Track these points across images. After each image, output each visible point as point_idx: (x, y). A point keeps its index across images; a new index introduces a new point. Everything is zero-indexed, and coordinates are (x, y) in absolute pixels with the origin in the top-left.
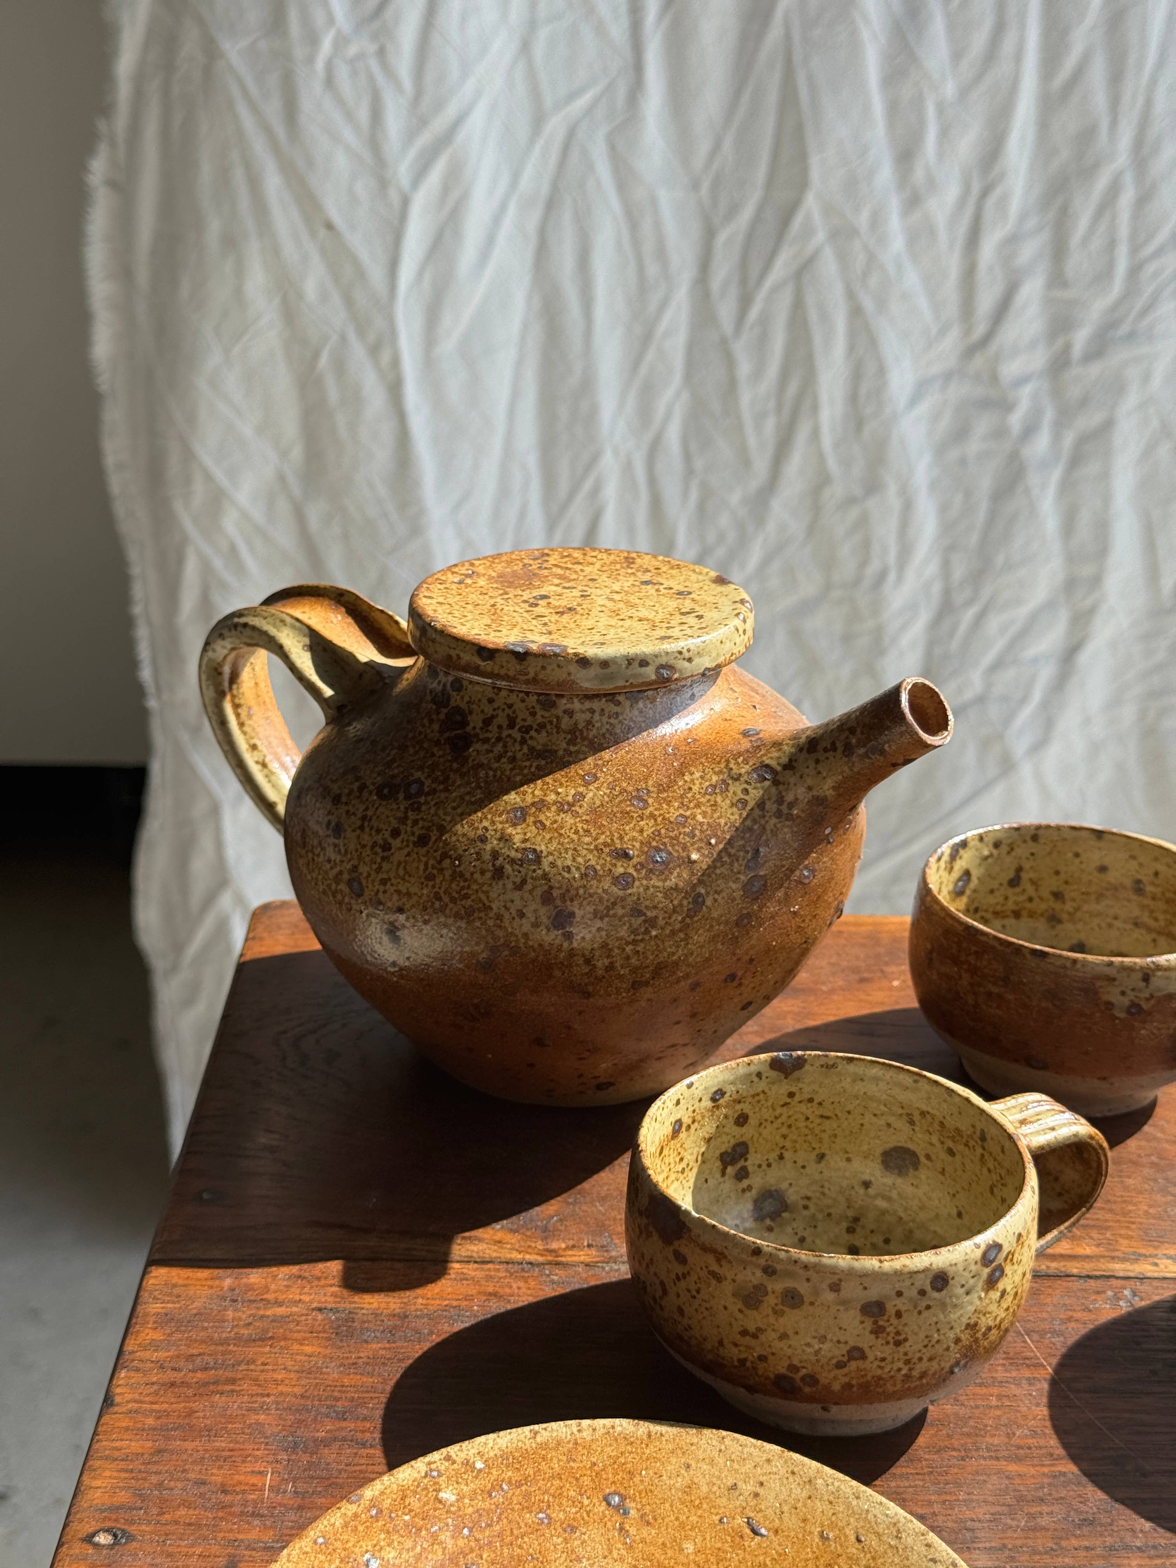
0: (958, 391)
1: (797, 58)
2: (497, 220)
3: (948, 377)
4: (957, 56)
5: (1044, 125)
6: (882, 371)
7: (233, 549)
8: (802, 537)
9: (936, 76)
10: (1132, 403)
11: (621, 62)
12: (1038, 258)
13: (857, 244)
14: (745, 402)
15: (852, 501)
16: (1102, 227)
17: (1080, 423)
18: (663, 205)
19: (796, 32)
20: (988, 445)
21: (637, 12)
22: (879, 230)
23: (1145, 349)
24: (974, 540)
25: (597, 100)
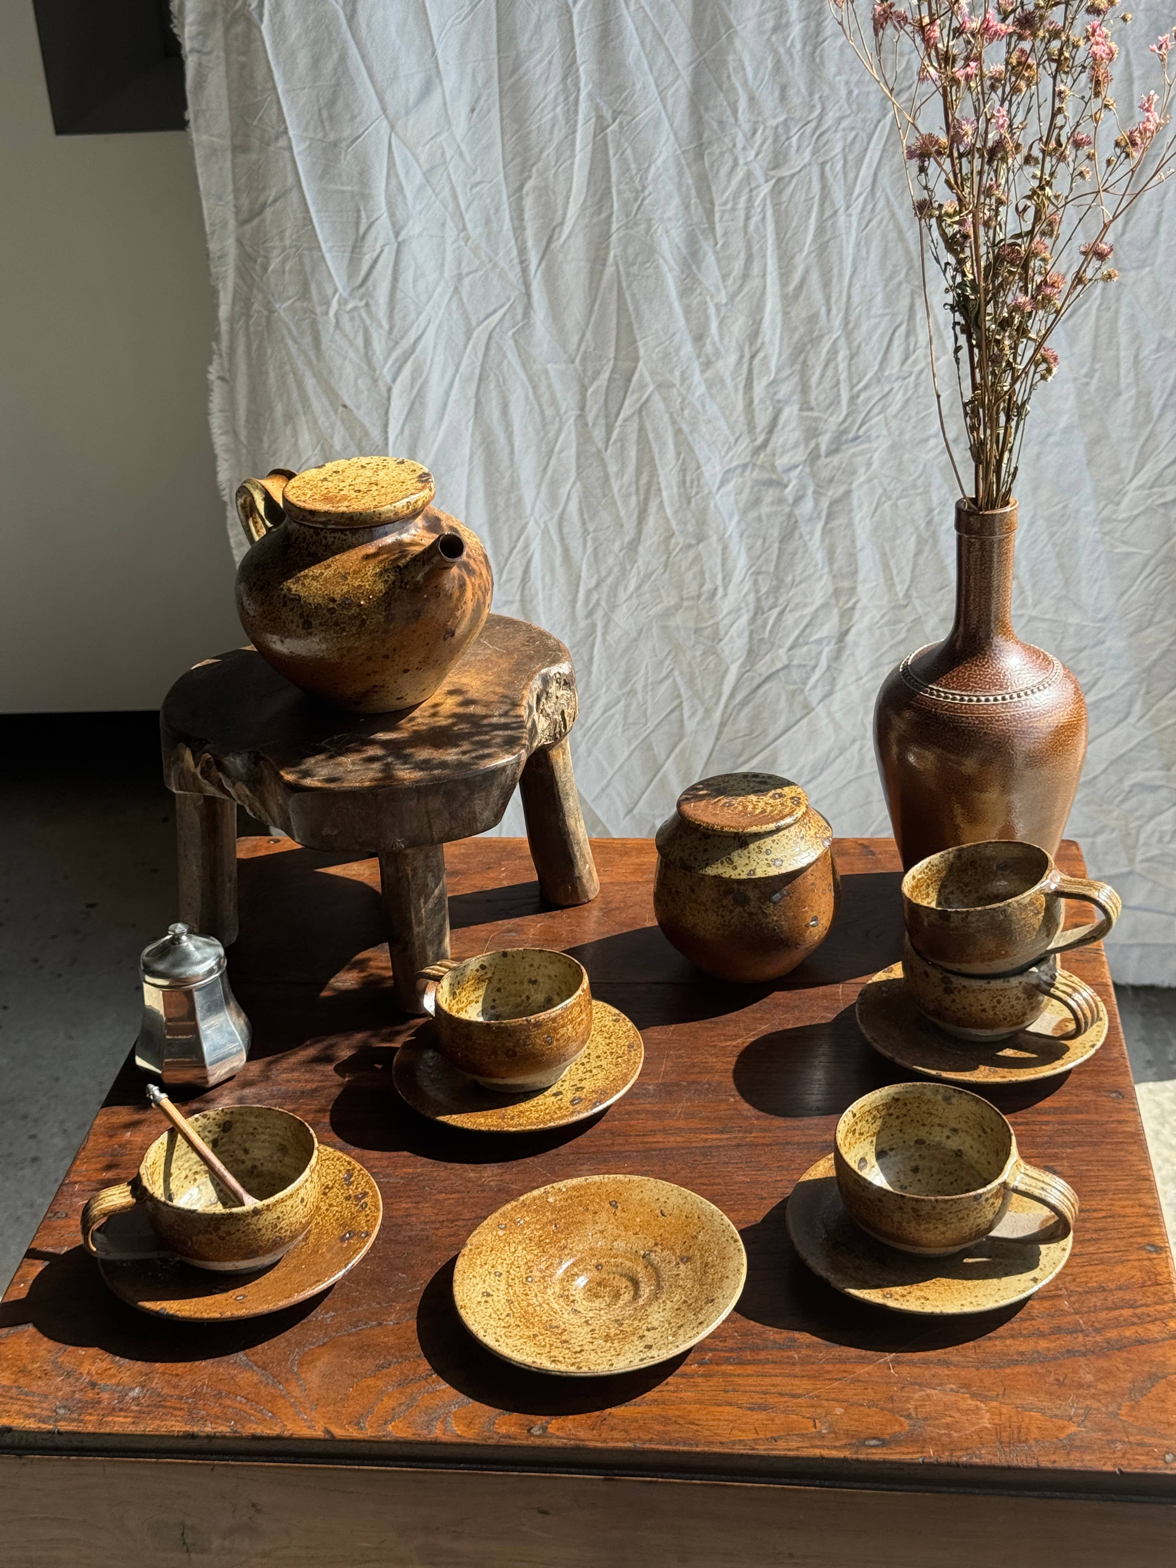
0: (752, 475)
1: (624, 285)
2: (447, 393)
3: (745, 466)
4: (725, 277)
5: (786, 314)
6: (699, 467)
8: (661, 570)
9: (713, 289)
10: (862, 479)
11: (517, 293)
12: (792, 394)
13: (675, 391)
14: (615, 489)
15: (689, 546)
16: (830, 372)
17: (830, 493)
18: (552, 373)
19: (621, 269)
20: (774, 509)
21: (523, 262)
22: (687, 383)
23: (866, 446)
24: (772, 568)
25: (504, 315)
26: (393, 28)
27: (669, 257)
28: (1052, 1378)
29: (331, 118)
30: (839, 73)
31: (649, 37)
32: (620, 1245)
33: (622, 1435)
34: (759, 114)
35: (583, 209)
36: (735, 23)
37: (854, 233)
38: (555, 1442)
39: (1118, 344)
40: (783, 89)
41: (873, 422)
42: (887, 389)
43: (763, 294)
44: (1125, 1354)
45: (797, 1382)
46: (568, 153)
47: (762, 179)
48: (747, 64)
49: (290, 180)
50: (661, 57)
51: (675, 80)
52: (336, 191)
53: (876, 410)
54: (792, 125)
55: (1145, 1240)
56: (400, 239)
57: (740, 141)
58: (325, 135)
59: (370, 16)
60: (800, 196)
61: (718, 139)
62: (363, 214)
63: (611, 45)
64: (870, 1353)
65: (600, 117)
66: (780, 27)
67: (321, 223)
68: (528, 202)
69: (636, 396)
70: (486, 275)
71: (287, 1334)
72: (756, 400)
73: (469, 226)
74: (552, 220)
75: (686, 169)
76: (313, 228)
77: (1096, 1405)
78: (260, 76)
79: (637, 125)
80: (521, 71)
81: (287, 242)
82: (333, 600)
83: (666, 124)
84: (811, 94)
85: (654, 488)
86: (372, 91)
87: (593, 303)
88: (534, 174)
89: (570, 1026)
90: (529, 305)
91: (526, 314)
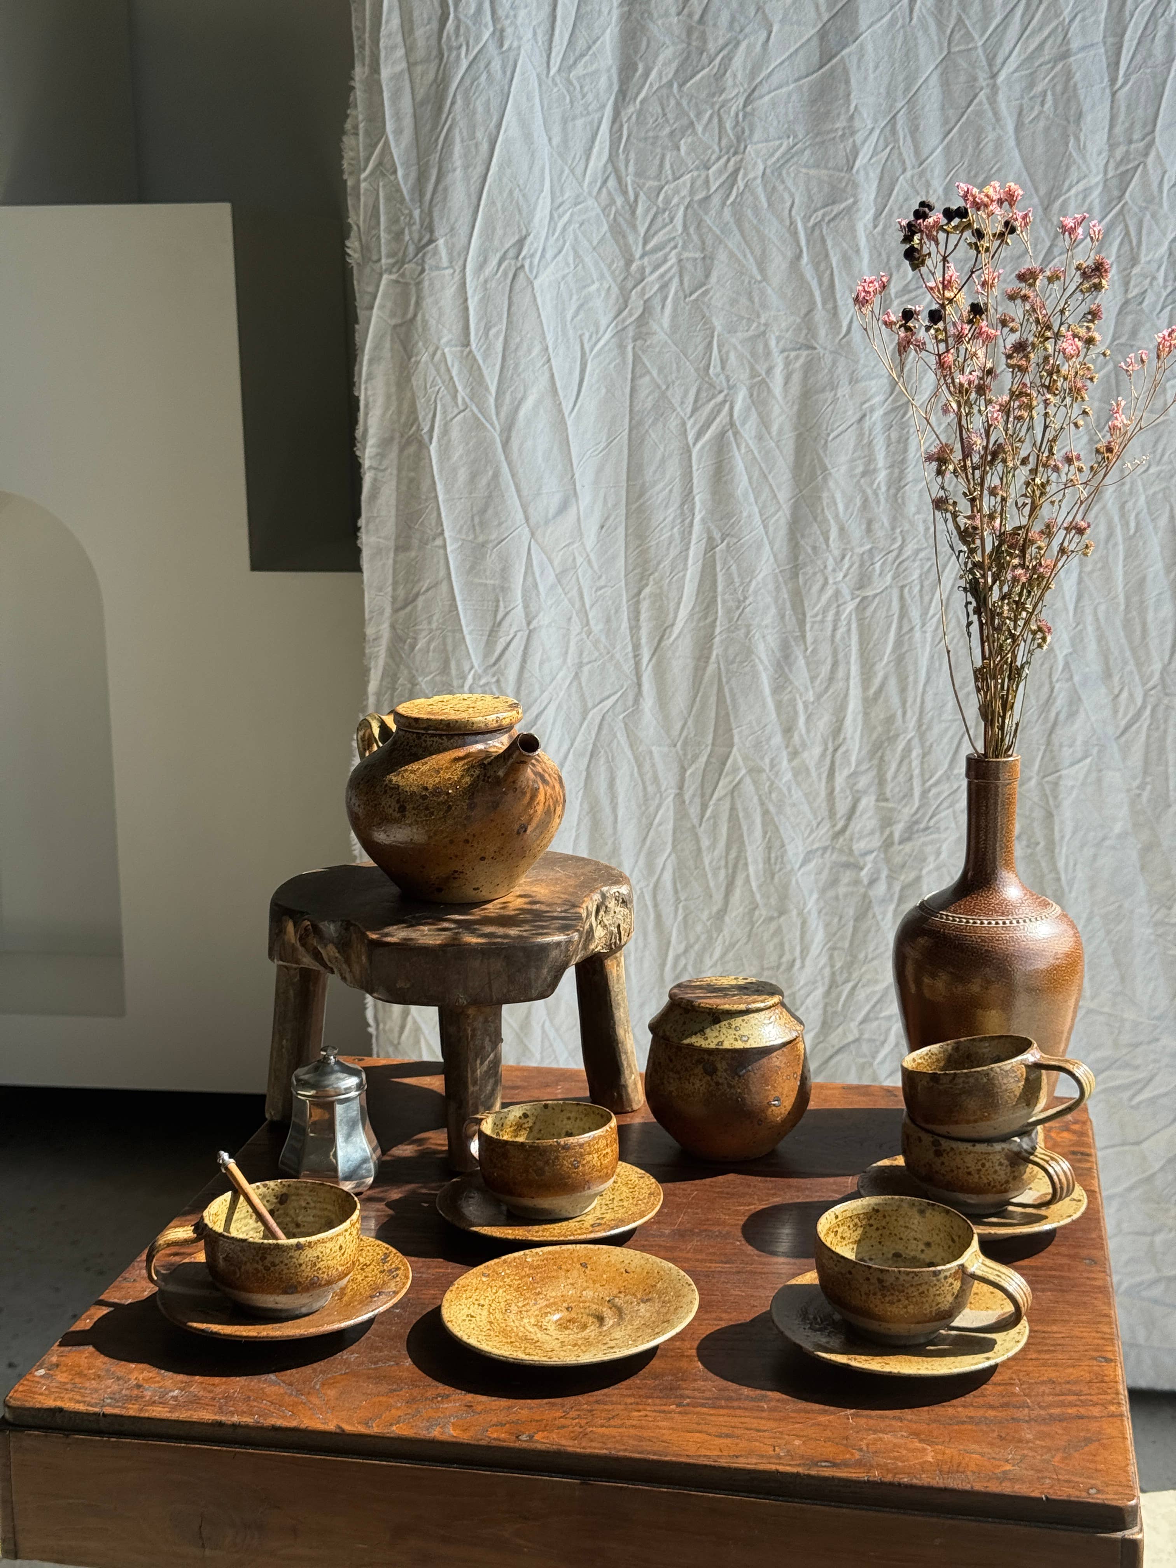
0: (832, 857)
1: (724, 680)
3: (825, 849)
4: (813, 679)
5: (866, 714)
6: (783, 846)
8: (744, 940)
9: (802, 689)
10: (931, 866)
11: (629, 682)
12: (869, 786)
13: (764, 776)
14: (707, 861)
15: (771, 919)
16: (904, 769)
17: (902, 878)
18: (656, 755)
19: (722, 666)
20: (850, 889)
21: (637, 656)
22: (776, 769)
23: (935, 836)
24: (846, 944)
25: (617, 701)
26: (540, 454)
27: (764, 657)
28: (995, 1435)
29: (481, 523)
30: (918, 512)
31: (756, 474)
33: (600, 1445)
34: (849, 542)
35: (692, 614)
36: (829, 467)
37: (928, 648)
38: (539, 1446)
39: (1167, 762)
40: (869, 523)
41: (943, 814)
42: (955, 787)
43: (846, 695)
44: (1065, 1424)
45: (763, 1422)
46: (681, 567)
47: (848, 598)
48: (838, 500)
49: (442, 573)
50: (766, 493)
51: (778, 511)
52: (481, 584)
53: (945, 805)
54: (876, 552)
55: (1098, 1354)
56: (532, 627)
57: (831, 563)
58: (476, 537)
59: (522, 444)
60: (882, 614)
61: (812, 561)
62: (501, 604)
63: (724, 479)
64: (832, 1408)
65: (710, 539)
66: (869, 472)
67: (465, 610)
68: (645, 606)
69: (729, 778)
70: (604, 664)
71: (315, 1365)
72: (838, 789)
73: (592, 622)
74: (664, 622)
75: (783, 585)
76: (458, 614)
77: (1031, 1454)
78: (425, 486)
79: (742, 546)
80: (647, 496)
81: (434, 625)
82: (426, 789)
83: (767, 547)
84: (893, 529)
85: (742, 862)
86: (518, 503)
87: (695, 696)
88: (651, 583)
89: (596, 1156)
90: (639, 693)
91: (636, 701)
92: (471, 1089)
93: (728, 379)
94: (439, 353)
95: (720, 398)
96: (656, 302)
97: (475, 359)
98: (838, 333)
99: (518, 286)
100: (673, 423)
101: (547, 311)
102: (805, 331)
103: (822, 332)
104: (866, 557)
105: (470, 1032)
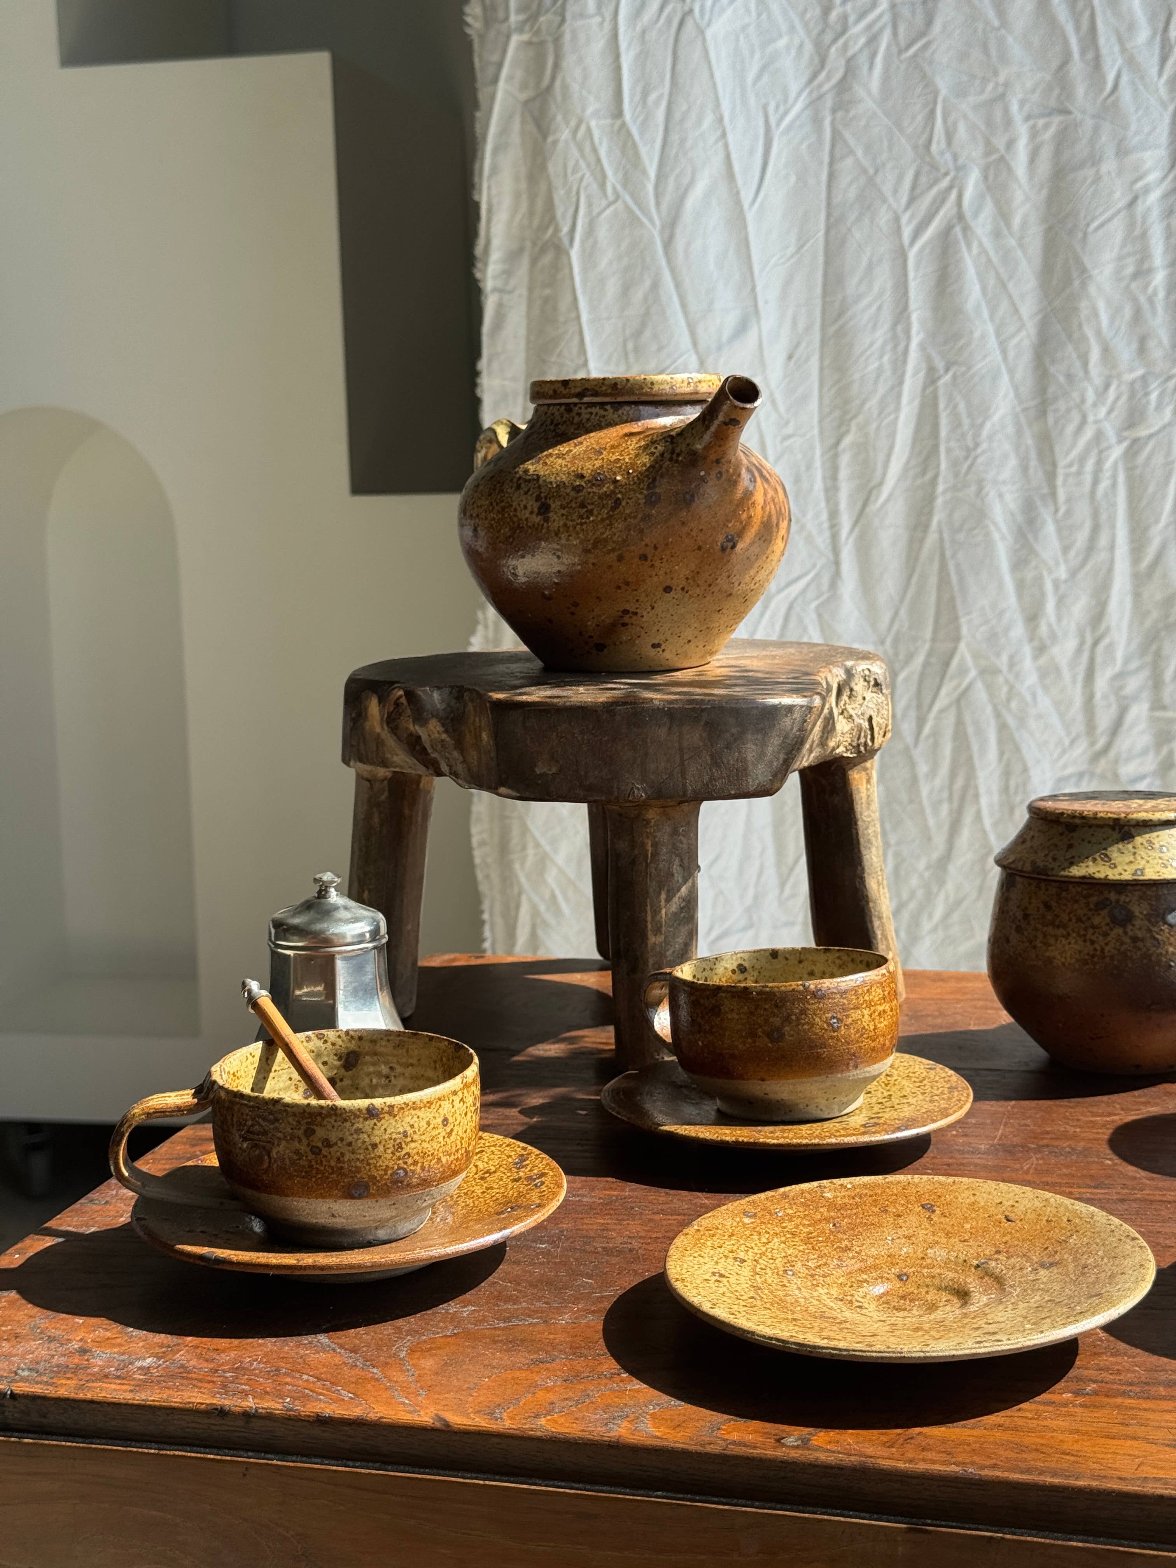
1: (948, 554)
4: (1066, 549)
5: (1137, 595)
6: (1025, 770)
7: (553, 896)
9: (1051, 563)
11: (824, 560)
12: (1141, 690)
13: (1000, 679)
14: (924, 793)
19: (946, 536)
21: (834, 526)
22: (1016, 669)
25: (808, 585)
26: (711, 259)
27: (1001, 524)
29: (636, 350)
31: (992, 282)
32: (938, 1253)
33: (942, 1457)
34: (1115, 367)
35: (906, 469)
36: (1089, 267)
38: (823, 1457)
40: (1143, 340)
43: (1110, 570)
46: (892, 407)
48: (1101, 312)
50: (1004, 307)
51: (1019, 330)
54: (1150, 379)
57: (1090, 396)
59: (689, 244)
60: (1158, 460)
61: (1065, 394)
63: (949, 290)
65: (931, 369)
66: (1142, 272)
68: (845, 460)
69: (954, 683)
71: (400, 1322)
72: (1098, 696)
74: (870, 481)
75: (1026, 428)
78: (564, 304)
79: (973, 376)
80: (849, 314)
82: (582, 476)
83: (1005, 379)
85: (971, 792)
86: (683, 323)
87: (910, 577)
88: (854, 428)
89: (866, 1012)
90: (837, 575)
91: (834, 584)
92: (652, 939)
93: (955, 158)
94: (583, 128)
95: (945, 183)
96: (863, 59)
97: (629, 134)
98: (1102, 90)
99: (684, 37)
100: (884, 218)
101: (722, 71)
102: (1056, 92)
103: (1080, 90)
104: (1137, 386)
105: (649, 847)
